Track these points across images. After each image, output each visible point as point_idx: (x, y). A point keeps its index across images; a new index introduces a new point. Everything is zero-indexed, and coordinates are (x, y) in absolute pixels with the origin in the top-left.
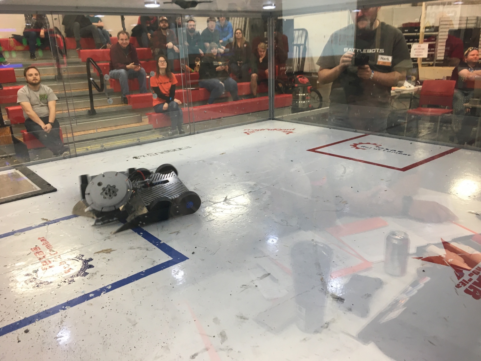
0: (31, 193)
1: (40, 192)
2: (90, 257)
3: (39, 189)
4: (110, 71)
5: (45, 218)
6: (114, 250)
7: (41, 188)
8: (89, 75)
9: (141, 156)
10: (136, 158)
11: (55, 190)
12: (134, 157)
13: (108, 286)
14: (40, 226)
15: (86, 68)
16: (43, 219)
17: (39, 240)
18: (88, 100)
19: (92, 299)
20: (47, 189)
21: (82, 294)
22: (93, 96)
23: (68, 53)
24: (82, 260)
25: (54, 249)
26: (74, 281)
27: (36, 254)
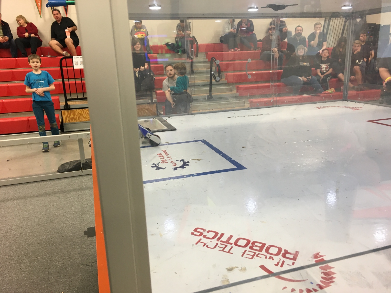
0: (162, 129)
1: (166, 130)
3: (166, 128)
5: (167, 142)
6: (202, 160)
7: (168, 128)
9: (233, 117)
10: (229, 117)
11: (175, 130)
13: (195, 174)
14: (164, 145)
15: (210, 66)
18: (208, 88)
19: (185, 178)
20: (171, 129)
21: (180, 175)
22: (212, 86)
23: (199, 55)
24: (184, 162)
25: (169, 156)
26: (177, 170)
27: (159, 156)
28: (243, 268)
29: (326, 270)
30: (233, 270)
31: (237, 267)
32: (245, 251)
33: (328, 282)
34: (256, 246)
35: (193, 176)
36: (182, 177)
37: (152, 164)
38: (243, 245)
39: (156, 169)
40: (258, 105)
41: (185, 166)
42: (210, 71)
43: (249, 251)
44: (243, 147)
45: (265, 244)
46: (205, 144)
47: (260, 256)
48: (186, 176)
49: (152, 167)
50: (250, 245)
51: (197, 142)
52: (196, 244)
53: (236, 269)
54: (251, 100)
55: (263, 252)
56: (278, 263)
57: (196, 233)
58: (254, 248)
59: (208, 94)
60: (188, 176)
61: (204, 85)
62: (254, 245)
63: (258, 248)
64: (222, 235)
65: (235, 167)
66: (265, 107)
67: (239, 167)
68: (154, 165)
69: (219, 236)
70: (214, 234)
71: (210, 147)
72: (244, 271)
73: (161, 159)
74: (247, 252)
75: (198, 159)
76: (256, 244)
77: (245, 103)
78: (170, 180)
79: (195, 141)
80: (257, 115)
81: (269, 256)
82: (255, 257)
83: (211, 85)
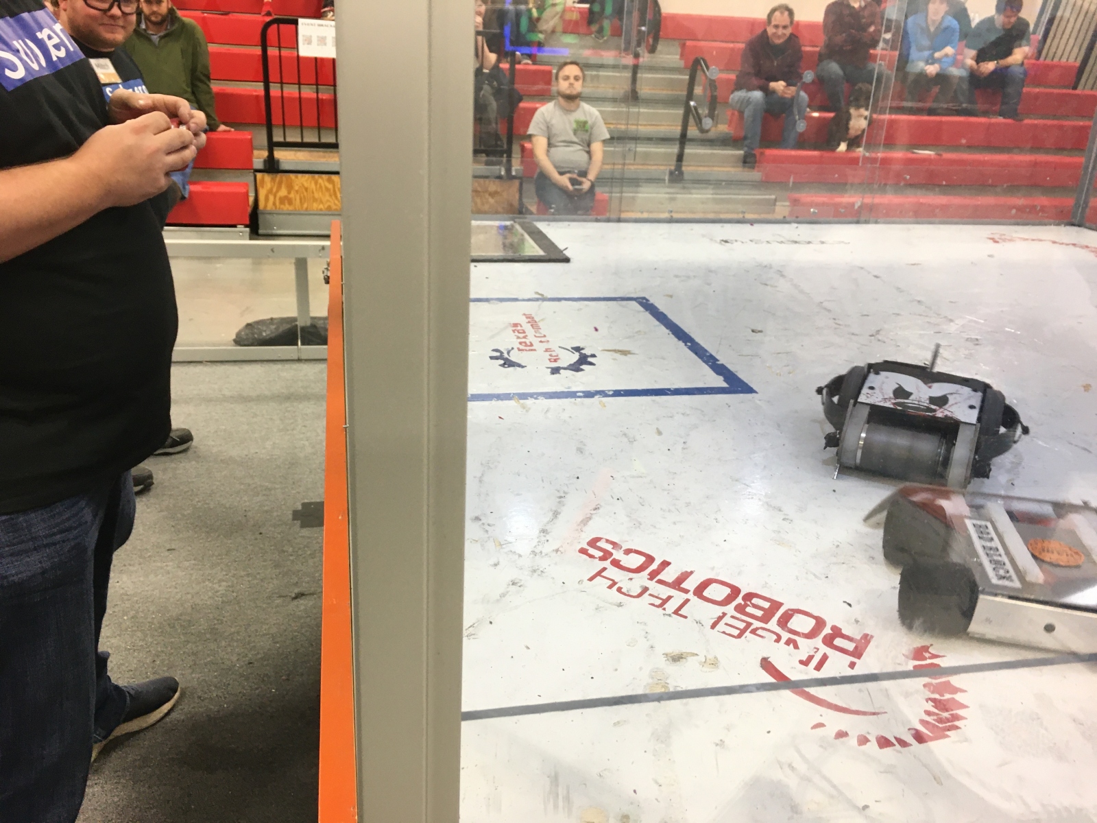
0: (529, 256)
1: (542, 258)
2: (593, 353)
3: (541, 253)
4: (732, 92)
5: (540, 292)
6: (634, 354)
7: (545, 252)
8: (690, 96)
9: (736, 241)
10: (726, 242)
11: (567, 260)
12: (723, 240)
13: (609, 391)
14: (529, 300)
15: (687, 82)
16: (537, 293)
17: (524, 317)
18: (675, 150)
19: (579, 399)
20: (556, 256)
21: (566, 390)
22: (687, 143)
23: (659, 47)
24: (580, 353)
25: (543, 332)
26: (559, 373)
27: (514, 331)
28: (710, 659)
29: (942, 695)
30: (681, 660)
31: (697, 655)
32: (724, 614)
33: (940, 725)
34: (755, 606)
35: (603, 397)
36: (572, 395)
37: (494, 350)
38: (720, 598)
39: (503, 365)
40: (814, 212)
41: (583, 367)
42: (685, 99)
43: (732, 617)
44: (753, 331)
45: (781, 604)
46: (647, 310)
47: (762, 634)
48: (581, 394)
49: (492, 358)
50: (739, 600)
51: (624, 303)
52: (591, 579)
53: (690, 659)
54: (797, 195)
55: (773, 624)
56: (811, 658)
57: (592, 551)
58: (749, 610)
59: (673, 168)
60: (589, 395)
61: (664, 140)
62: (749, 603)
63: (759, 613)
64: (665, 564)
65: (725, 385)
66: (836, 219)
67: (736, 385)
68: (498, 354)
69: (654, 566)
70: (641, 560)
71: (658, 319)
72: (713, 666)
73: (518, 338)
74: (727, 619)
75: (621, 349)
76: (755, 601)
77: (777, 203)
78: (536, 399)
79: (619, 298)
80: (809, 243)
81: (785, 636)
82: (747, 633)
83: (683, 139)
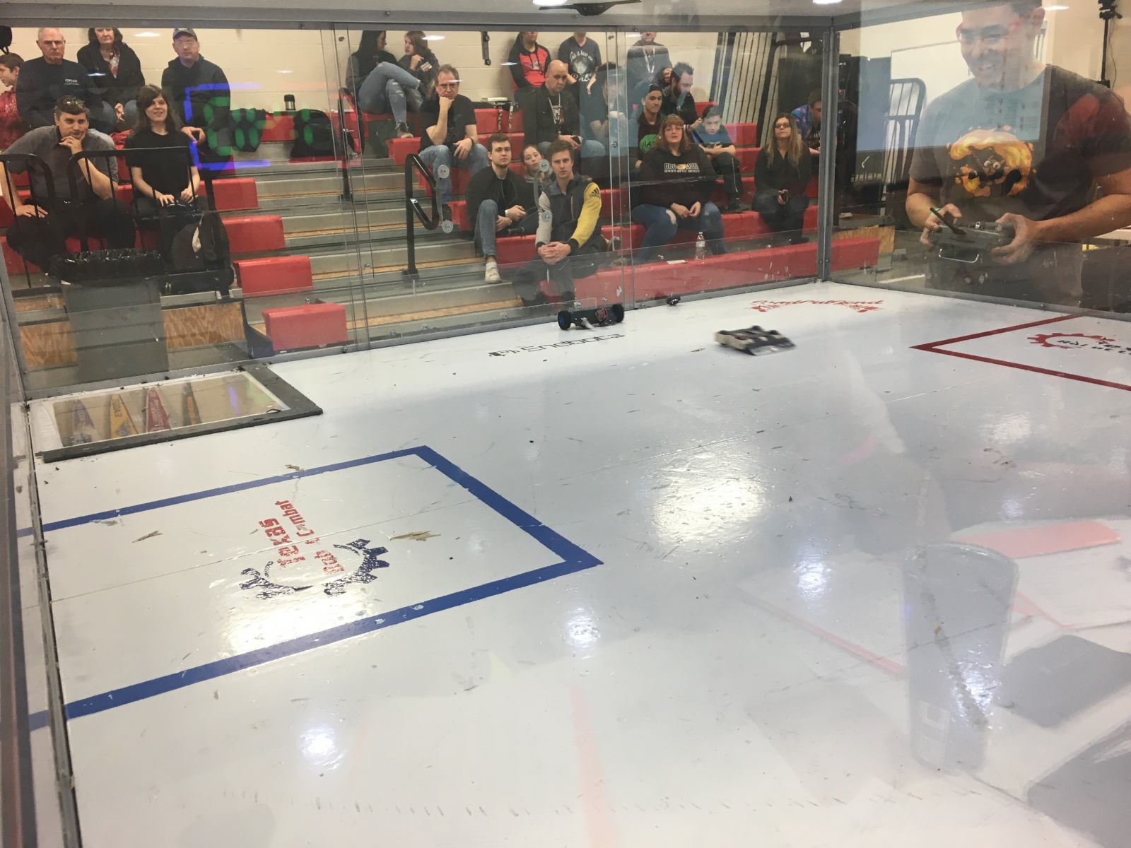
0: (269, 415)
1: (287, 415)
3: (282, 406)
5: (293, 464)
7: (288, 405)
11: (319, 412)
12: (492, 353)
16: (289, 466)
17: (278, 506)
19: (380, 630)
24: (365, 550)
25: (308, 526)
26: (345, 592)
27: (268, 533)
35: (412, 618)
36: (369, 624)
37: (243, 572)
39: (261, 596)
41: (373, 572)
42: (404, 196)
46: (433, 465)
48: (380, 621)
49: (245, 586)
51: (403, 459)
60: (392, 618)
67: (573, 558)
68: (252, 577)
71: (451, 476)
75: (416, 531)
79: (395, 453)
